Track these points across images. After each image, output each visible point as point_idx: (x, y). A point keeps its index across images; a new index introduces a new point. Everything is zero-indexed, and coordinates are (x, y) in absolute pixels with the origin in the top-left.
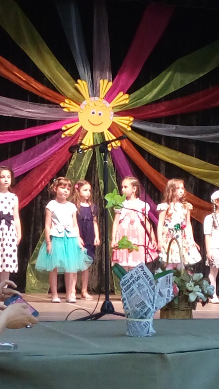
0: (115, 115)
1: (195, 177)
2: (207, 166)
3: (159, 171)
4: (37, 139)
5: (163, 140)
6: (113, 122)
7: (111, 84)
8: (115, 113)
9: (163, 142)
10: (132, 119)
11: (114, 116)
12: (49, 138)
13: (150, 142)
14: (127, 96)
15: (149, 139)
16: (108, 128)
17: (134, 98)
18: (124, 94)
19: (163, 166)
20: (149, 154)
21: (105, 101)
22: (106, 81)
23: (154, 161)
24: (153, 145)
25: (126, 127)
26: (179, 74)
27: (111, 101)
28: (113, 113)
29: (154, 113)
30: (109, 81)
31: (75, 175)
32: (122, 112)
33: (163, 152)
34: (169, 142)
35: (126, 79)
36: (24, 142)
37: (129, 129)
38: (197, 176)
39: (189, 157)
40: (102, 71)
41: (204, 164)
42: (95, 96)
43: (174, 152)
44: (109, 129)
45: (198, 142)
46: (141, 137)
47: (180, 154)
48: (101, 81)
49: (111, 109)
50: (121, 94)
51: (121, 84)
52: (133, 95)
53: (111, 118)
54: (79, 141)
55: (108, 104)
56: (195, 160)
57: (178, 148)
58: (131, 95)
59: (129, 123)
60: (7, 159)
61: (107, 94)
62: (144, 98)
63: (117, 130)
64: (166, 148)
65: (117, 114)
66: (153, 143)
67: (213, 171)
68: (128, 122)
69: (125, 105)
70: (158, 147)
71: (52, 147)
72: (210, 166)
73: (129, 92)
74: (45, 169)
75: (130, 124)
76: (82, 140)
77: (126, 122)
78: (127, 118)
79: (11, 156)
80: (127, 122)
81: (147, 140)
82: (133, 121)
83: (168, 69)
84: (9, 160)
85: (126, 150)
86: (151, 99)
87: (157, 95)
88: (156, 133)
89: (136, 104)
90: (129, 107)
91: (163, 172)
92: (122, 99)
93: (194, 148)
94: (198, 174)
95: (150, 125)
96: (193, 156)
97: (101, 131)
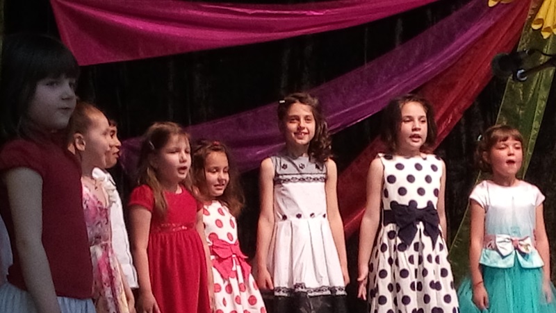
4: (429, 12)
12: (456, 9)
31: (525, 98)
36: (400, 22)
54: (531, 12)
60: (362, 64)
71: (466, 30)
74: (453, 85)
76: (537, 10)
79: (370, 59)
84: (367, 66)
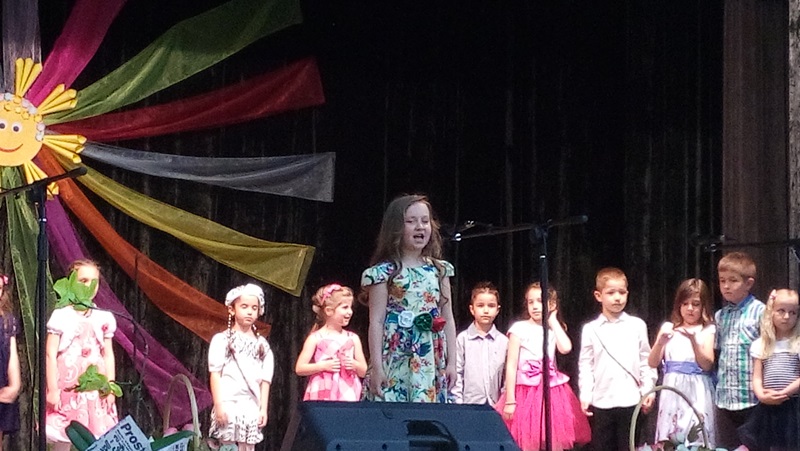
0: (48, 132)
1: (210, 260)
2: (234, 237)
3: (138, 246)
5: (146, 184)
6: (43, 145)
7: (39, 68)
8: (48, 128)
9: (146, 189)
10: (83, 140)
11: (45, 134)
13: (121, 188)
14: (72, 93)
15: (119, 181)
16: (32, 157)
17: (88, 98)
18: (66, 89)
19: (145, 235)
20: (119, 212)
21: (26, 103)
22: (30, 62)
23: (129, 226)
24: (127, 194)
25: (70, 155)
26: (180, 53)
27: (40, 104)
28: (42, 128)
29: (128, 130)
30: (36, 62)
32: (62, 125)
33: (147, 209)
34: (159, 189)
35: (71, 58)
37: (78, 160)
38: (215, 257)
39: (199, 218)
40: (21, 41)
41: (229, 234)
42: (6, 92)
43: (168, 208)
44: (35, 160)
45: (216, 190)
46: (102, 178)
47: (181, 212)
48: (19, 62)
49: (39, 119)
50: (61, 88)
51: (60, 67)
52: (84, 92)
53: (39, 138)
55: (33, 110)
56: (210, 226)
57: (176, 202)
58: (81, 92)
59: (77, 149)
61: (30, 88)
62: (108, 98)
63: (53, 161)
64: (152, 201)
65: (51, 129)
66: (127, 190)
67: (246, 248)
68: (75, 146)
69: (70, 111)
70: (136, 198)
72: (241, 237)
73: (78, 85)
75: (78, 151)
77: (70, 146)
78: (74, 137)
80: (73, 146)
81: (114, 184)
82: (83, 145)
83: (157, 42)
85: (70, 203)
86: (123, 101)
87: (134, 93)
88: (134, 169)
89: (92, 111)
90: (79, 116)
91: (147, 246)
92: (63, 98)
93: (209, 201)
94: (217, 253)
95: (120, 154)
96: (207, 218)
97: (19, 164)
